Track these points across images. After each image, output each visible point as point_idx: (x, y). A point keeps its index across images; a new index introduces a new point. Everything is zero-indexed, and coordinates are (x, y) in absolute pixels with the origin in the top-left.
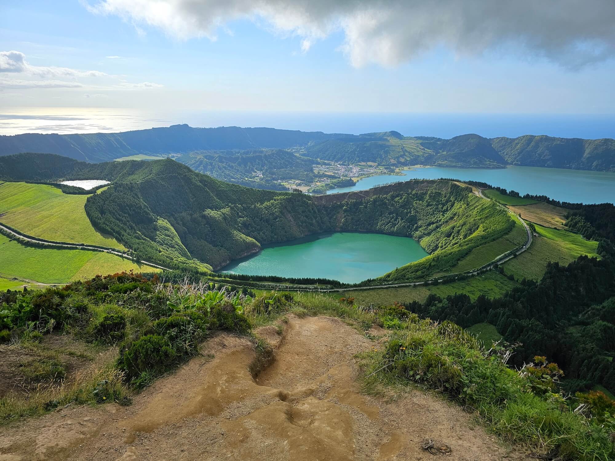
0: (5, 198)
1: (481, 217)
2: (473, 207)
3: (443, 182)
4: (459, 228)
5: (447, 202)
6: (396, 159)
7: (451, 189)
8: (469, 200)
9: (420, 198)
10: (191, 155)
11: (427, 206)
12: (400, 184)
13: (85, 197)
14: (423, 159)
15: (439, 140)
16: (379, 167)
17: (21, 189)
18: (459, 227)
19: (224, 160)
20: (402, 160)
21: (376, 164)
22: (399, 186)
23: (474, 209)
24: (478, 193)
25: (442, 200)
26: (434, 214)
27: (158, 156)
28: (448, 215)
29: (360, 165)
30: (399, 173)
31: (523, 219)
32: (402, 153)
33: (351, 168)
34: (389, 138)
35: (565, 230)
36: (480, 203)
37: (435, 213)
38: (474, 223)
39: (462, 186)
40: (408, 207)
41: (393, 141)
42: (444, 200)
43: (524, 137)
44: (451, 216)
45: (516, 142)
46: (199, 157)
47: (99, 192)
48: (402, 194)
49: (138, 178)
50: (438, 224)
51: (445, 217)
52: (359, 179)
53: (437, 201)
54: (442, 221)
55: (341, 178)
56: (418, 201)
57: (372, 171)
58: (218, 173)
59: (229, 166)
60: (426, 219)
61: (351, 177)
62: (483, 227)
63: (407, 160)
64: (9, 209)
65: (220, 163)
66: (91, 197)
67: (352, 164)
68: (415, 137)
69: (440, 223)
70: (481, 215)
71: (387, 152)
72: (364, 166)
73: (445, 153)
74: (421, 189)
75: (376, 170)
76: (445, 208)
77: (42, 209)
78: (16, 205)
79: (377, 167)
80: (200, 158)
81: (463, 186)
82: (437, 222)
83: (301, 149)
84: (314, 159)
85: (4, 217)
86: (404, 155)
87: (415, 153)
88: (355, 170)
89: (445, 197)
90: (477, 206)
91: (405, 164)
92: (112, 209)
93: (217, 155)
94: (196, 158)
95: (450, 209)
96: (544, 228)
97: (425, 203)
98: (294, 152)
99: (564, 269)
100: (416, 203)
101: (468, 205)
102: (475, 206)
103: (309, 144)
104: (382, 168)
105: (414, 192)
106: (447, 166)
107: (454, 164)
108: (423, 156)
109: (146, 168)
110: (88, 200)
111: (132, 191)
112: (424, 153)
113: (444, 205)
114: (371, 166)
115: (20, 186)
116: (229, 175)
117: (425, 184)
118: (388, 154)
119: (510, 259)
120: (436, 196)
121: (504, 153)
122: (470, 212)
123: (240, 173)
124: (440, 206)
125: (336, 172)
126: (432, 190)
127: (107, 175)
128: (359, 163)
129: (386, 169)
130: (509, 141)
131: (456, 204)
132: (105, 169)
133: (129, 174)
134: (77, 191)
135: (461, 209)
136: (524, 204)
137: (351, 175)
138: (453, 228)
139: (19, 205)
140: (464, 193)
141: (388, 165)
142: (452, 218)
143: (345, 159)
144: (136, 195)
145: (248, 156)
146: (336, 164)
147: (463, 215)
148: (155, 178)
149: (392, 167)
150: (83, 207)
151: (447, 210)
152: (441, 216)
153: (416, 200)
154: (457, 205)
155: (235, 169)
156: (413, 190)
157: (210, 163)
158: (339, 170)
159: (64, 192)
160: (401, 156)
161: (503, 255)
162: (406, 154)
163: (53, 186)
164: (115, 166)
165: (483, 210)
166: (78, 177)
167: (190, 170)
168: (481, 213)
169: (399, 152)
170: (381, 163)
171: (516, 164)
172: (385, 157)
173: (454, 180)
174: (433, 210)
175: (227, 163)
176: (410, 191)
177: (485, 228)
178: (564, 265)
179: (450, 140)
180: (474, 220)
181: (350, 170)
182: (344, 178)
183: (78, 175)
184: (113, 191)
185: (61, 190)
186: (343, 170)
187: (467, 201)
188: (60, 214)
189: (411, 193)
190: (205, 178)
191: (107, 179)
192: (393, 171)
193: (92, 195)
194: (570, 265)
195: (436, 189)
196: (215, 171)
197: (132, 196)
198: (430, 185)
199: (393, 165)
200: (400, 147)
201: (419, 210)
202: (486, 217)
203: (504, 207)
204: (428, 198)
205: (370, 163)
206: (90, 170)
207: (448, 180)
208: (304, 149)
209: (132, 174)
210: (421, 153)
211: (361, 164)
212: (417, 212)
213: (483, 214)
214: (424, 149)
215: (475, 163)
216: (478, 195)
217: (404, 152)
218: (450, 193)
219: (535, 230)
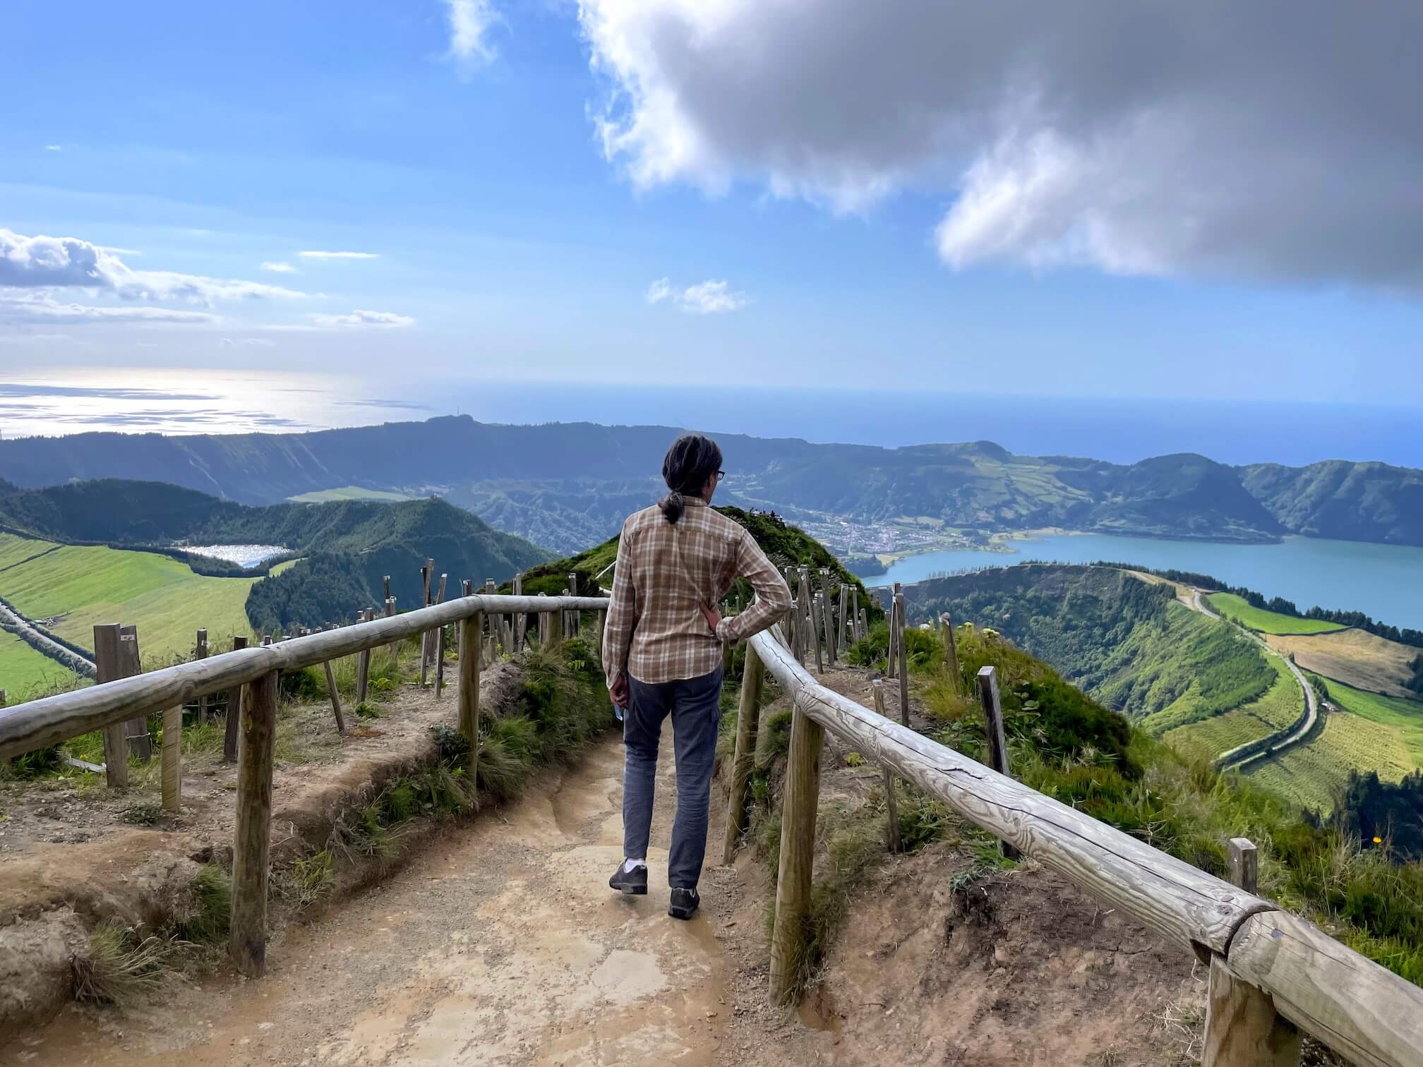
0: (61, 583)
1: (1198, 659)
2: (1177, 636)
3: (1105, 570)
4: (1145, 687)
5: (1115, 620)
6: (993, 512)
7: (1124, 587)
8: (1169, 616)
9: (1046, 607)
10: (476, 489)
11: (1066, 629)
12: (995, 572)
13: (246, 584)
14: (1061, 513)
15: (1105, 465)
16: (949, 529)
17: (97, 562)
18: (1143, 684)
19: (556, 503)
20: (1008, 514)
21: (941, 522)
22: (993, 579)
23: (1181, 639)
24: (1190, 598)
25: (1100, 616)
26: (1081, 649)
27: (393, 491)
28: (1119, 653)
29: (899, 524)
30: (999, 546)
31: (1299, 667)
32: (1007, 497)
33: (875, 530)
34: (973, 459)
35: (1406, 698)
36: (1196, 624)
37: (1084, 647)
38: (1178, 675)
39: (1150, 582)
40: (1015, 630)
41: (984, 466)
42: (1106, 615)
43: (1324, 464)
44: (1126, 656)
45: (1305, 476)
46: (494, 496)
47: (276, 571)
48: (1001, 597)
49: (361, 543)
50: (1092, 676)
51: (1109, 659)
52: (896, 558)
53: (1090, 619)
54: (1103, 668)
55: (850, 553)
56: (1041, 617)
57: (929, 539)
58: (539, 536)
59: (568, 517)
60: (1063, 663)
61: (874, 553)
62: (1201, 685)
63: (1021, 515)
64: (74, 607)
65: (546, 510)
66: (261, 584)
67: (879, 520)
68: (1040, 458)
69: (1098, 674)
70: (1196, 655)
71: (967, 494)
72: (909, 525)
73: (1119, 499)
74: (1050, 587)
75: (939, 538)
76: (1109, 635)
77: (148, 607)
78: (89, 597)
79: (943, 530)
80: (499, 499)
81: (1153, 581)
82: (1090, 671)
83: (748, 480)
84: (781, 506)
85: (63, 624)
86: (1014, 501)
87: (1042, 498)
88: (887, 534)
89: (1110, 608)
90: (1187, 634)
91: (1015, 524)
92: (305, 612)
93: (539, 492)
94: (488, 497)
95: (1124, 638)
96: (1354, 691)
97: (1058, 623)
98: (732, 486)
99: (1392, 790)
100: (1036, 621)
101: (1165, 629)
102: (1183, 631)
103: (770, 468)
104: (955, 532)
105: (1030, 594)
106: (1126, 533)
107: (1143, 529)
108: (1063, 506)
109: (381, 519)
110: (255, 591)
111: (348, 572)
112: (1066, 497)
113: (1106, 628)
114: (927, 527)
115: (96, 555)
116: (567, 541)
117: (1059, 574)
118: (972, 498)
119: (1255, 760)
120: (1085, 605)
121: (1274, 504)
122: (1171, 647)
123: (595, 537)
124: (1097, 631)
125: (838, 538)
126: (1075, 589)
127: (286, 534)
128: (897, 520)
129: (965, 534)
130: (1287, 474)
131: (1136, 627)
132: (283, 520)
133: (341, 534)
134: (227, 571)
135: (1149, 641)
136: (1308, 631)
137: (877, 548)
138: (1129, 686)
139: (93, 599)
140: (1156, 600)
141: (970, 526)
142: (1126, 662)
143: (860, 507)
144: (357, 581)
145: (616, 494)
146: (837, 519)
147: (1154, 654)
148: (401, 543)
149: (981, 532)
150: (243, 605)
151: (1114, 642)
152: (1101, 657)
153: (1037, 614)
154: (1140, 630)
155: (583, 527)
156: (1027, 587)
157: (521, 509)
158: (845, 534)
159: (196, 570)
160: (1008, 504)
161: (1238, 748)
162: (1019, 499)
163: (170, 557)
164: (306, 512)
165: (1202, 642)
166: (219, 537)
167: (482, 527)
168: (1197, 651)
169: (1001, 494)
170: (953, 520)
171: (1310, 535)
172: (964, 505)
173: (1130, 568)
174: (1080, 641)
175: (563, 510)
176: (1020, 590)
177: (1205, 687)
178: (1391, 780)
179: (1132, 466)
180: (1180, 667)
181: (874, 535)
182: (857, 555)
183: (219, 533)
184: (306, 571)
185: (187, 566)
186: (855, 534)
187: (1164, 620)
188: (189, 620)
189: (1023, 597)
190: (517, 547)
191: (285, 544)
192: (984, 541)
193: (262, 578)
194: (1406, 779)
195: (1085, 587)
196: (534, 531)
197: (350, 584)
198: (1070, 577)
199: (986, 525)
200: (1003, 481)
201: (1043, 640)
202: (1211, 661)
203: (1254, 637)
204: (1066, 610)
205: (924, 520)
206: (248, 521)
207: (1115, 565)
208: (755, 480)
209: (347, 533)
210: (1058, 499)
211: (901, 521)
212: (1039, 644)
213: (1201, 653)
214: (1064, 489)
215: (1199, 528)
216: (1190, 606)
217: (1012, 494)
218: (1122, 599)
219: (1326, 695)
